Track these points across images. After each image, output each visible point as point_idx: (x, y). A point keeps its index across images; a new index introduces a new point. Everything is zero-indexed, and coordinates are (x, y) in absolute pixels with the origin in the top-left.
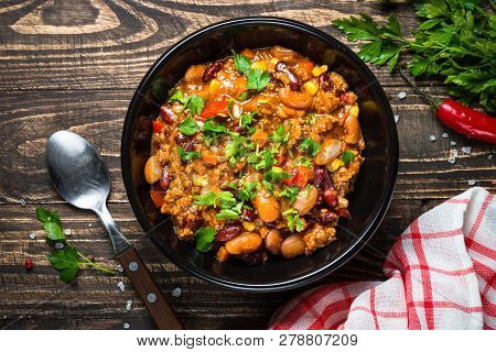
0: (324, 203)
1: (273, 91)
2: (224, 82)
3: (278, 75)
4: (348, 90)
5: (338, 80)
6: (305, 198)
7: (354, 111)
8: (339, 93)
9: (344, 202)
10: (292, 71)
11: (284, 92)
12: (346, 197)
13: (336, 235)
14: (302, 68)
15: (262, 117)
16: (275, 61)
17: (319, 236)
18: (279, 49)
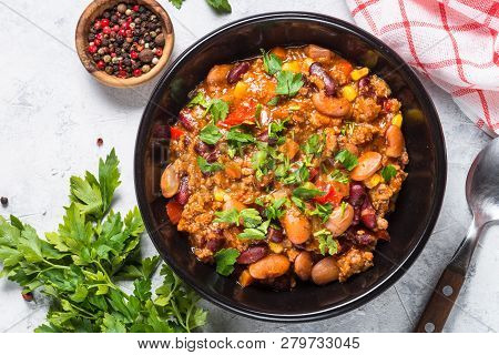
0: (361, 223)
1: (307, 96)
2: (252, 84)
3: (312, 79)
4: (391, 97)
5: (380, 85)
6: (340, 216)
7: (397, 120)
8: (381, 100)
9: (382, 223)
10: (328, 74)
11: (318, 97)
12: (385, 217)
13: (374, 260)
14: (339, 70)
15: (293, 125)
16: (309, 62)
17: (354, 260)
18: (314, 49)
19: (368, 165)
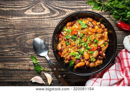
0: (100, 55)
1: (88, 28)
2: (76, 26)
3: (89, 25)
4: (105, 28)
5: (103, 25)
6: (95, 53)
7: (107, 33)
8: (103, 29)
9: (104, 54)
10: (92, 24)
11: (90, 28)
12: (105, 53)
13: (103, 62)
14: (94, 23)
15: (85, 35)
16: (88, 21)
17: (98, 62)
18: (88, 18)
19: (101, 43)
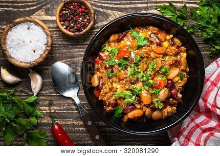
0: (171, 96)
1: (149, 46)
2: (127, 42)
3: (151, 39)
4: (182, 46)
5: (177, 41)
6: (163, 93)
7: (185, 55)
8: (178, 47)
9: (180, 95)
10: (157, 37)
11: (154, 47)
12: (181, 93)
13: (177, 110)
14: (161, 36)
15: (144, 58)
16: (150, 33)
17: (169, 110)
18: (151, 27)
19: (174, 73)
